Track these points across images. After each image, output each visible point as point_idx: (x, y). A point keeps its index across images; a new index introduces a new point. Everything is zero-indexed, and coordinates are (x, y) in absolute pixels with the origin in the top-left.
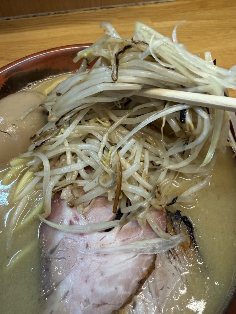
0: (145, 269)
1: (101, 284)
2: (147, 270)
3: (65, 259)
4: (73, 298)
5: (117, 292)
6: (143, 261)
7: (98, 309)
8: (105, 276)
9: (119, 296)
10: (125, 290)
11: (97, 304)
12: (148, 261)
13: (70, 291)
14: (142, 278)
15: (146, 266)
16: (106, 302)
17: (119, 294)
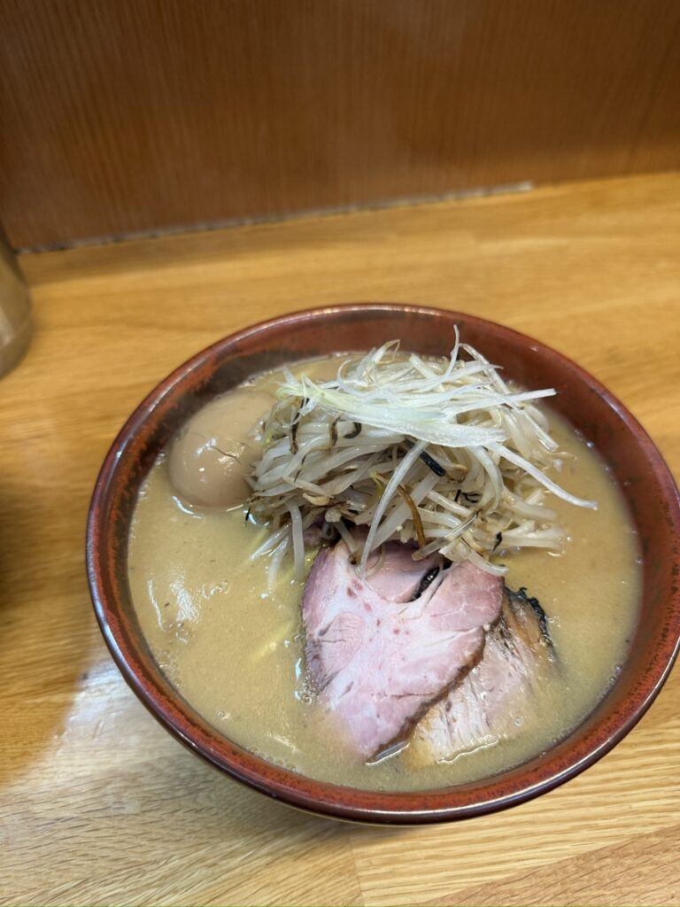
0: (468, 654)
1: (402, 670)
2: (472, 655)
3: (344, 641)
4: (361, 691)
5: (427, 681)
6: (466, 643)
7: (400, 700)
8: (410, 660)
9: (430, 686)
10: (439, 678)
11: (398, 694)
12: (474, 644)
13: (356, 682)
14: (463, 665)
15: (469, 650)
16: (411, 692)
17: (429, 682)
